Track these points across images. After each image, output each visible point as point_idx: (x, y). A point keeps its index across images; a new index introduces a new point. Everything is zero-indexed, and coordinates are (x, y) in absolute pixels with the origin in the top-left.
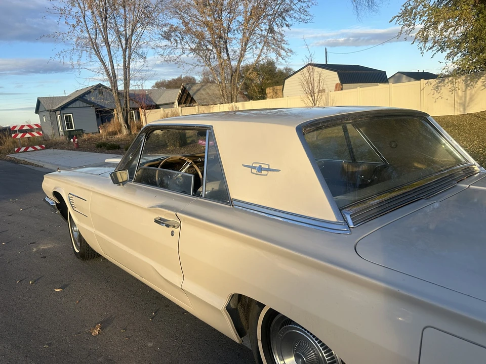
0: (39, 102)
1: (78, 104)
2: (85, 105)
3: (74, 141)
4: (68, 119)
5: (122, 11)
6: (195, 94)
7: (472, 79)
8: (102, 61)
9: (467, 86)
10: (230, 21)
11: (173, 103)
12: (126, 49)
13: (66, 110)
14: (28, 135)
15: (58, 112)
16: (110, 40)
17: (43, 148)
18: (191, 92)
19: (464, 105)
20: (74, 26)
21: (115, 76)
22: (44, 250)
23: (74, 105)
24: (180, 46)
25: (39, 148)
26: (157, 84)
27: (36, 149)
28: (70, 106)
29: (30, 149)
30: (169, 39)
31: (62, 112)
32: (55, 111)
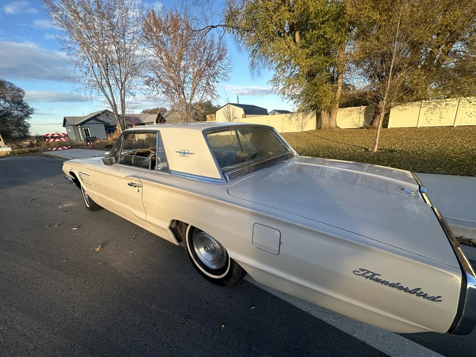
0: (65, 120)
1: (92, 121)
2: (97, 122)
3: (90, 144)
4: (86, 131)
5: (118, 66)
6: (166, 117)
7: (306, 114)
8: (106, 95)
9: (303, 118)
10: (185, 77)
11: (153, 122)
12: (122, 89)
13: (84, 125)
14: (57, 140)
15: (79, 126)
16: (111, 83)
17: (69, 148)
18: (163, 116)
19: (302, 127)
20: (86, 73)
21: (115, 105)
22: (67, 207)
23: (89, 122)
24: (155, 89)
25: (66, 148)
26: (143, 111)
27: (64, 149)
28: (87, 123)
29: (60, 149)
30: (149, 85)
31: (82, 126)
32: (77, 126)
